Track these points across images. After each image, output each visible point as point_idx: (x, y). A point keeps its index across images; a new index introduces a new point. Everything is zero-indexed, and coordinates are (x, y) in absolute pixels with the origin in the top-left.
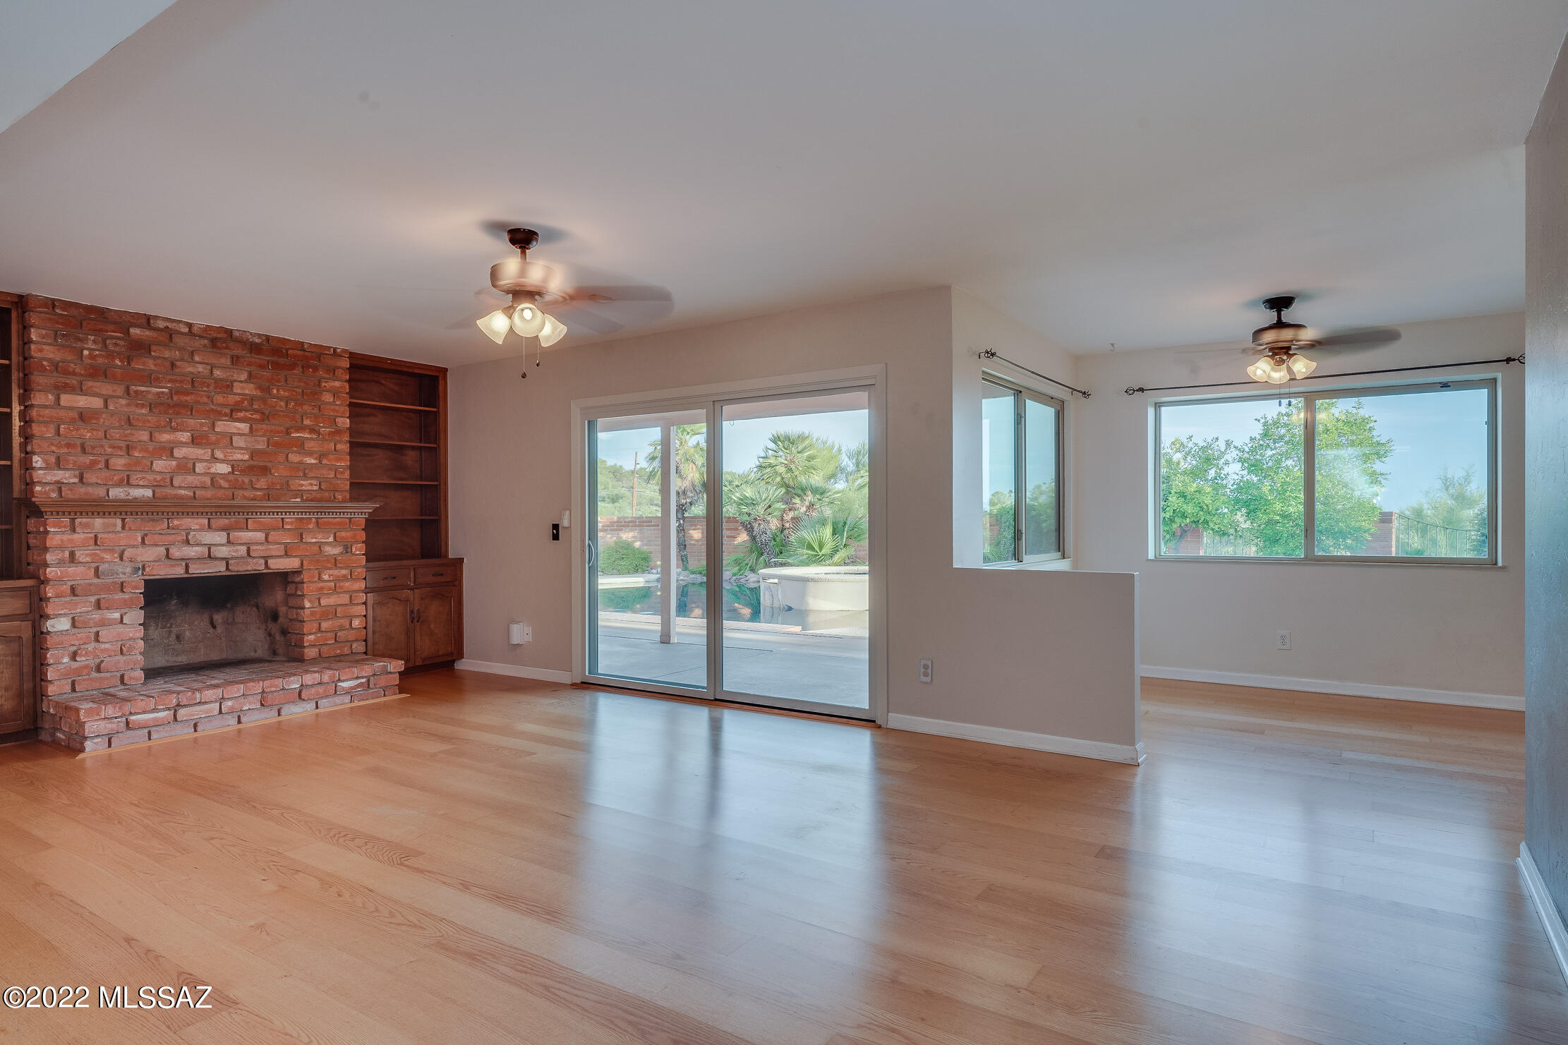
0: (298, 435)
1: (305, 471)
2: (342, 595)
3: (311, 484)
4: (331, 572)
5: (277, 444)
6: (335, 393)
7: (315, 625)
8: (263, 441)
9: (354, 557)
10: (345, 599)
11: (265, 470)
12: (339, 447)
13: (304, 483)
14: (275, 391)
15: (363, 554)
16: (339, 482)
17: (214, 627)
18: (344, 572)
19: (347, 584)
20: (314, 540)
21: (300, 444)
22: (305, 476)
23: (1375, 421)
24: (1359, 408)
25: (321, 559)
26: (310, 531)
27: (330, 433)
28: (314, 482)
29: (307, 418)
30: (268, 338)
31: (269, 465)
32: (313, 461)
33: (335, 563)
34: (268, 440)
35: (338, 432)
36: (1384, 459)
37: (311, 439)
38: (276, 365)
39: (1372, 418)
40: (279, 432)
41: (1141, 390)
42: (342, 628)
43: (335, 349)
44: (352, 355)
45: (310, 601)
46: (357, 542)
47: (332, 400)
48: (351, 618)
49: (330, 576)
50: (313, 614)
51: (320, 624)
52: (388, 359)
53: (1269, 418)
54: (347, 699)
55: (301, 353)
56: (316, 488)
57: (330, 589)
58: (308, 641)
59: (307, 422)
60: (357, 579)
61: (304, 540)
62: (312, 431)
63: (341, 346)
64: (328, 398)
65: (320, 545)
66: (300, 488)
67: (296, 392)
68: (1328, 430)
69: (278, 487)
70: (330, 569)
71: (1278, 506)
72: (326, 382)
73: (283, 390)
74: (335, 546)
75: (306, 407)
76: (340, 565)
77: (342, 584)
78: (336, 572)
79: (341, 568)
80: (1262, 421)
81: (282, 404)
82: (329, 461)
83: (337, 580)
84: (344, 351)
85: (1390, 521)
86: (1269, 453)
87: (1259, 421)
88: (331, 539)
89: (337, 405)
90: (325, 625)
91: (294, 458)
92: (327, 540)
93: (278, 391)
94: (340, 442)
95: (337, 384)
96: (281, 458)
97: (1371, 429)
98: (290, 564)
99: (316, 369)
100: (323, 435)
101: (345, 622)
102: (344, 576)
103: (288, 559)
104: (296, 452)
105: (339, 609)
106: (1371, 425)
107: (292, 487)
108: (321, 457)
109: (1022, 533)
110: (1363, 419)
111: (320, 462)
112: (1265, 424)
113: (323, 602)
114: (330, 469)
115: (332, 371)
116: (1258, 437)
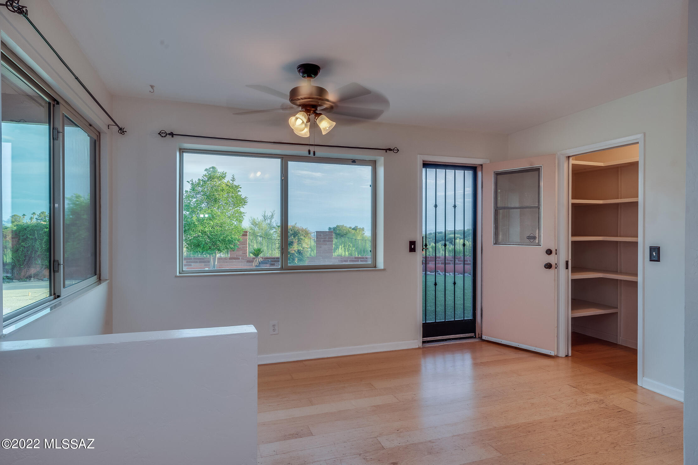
23: (241, 188)
24: (234, 181)
36: (244, 206)
39: (240, 186)
41: (172, 134)
53: (194, 181)
68: (223, 190)
71: (201, 228)
80: (191, 182)
85: (246, 235)
86: (194, 200)
87: (189, 182)
97: (239, 191)
106: (239, 189)
109: (59, 264)
110: (236, 186)
112: (192, 184)
116: (189, 190)
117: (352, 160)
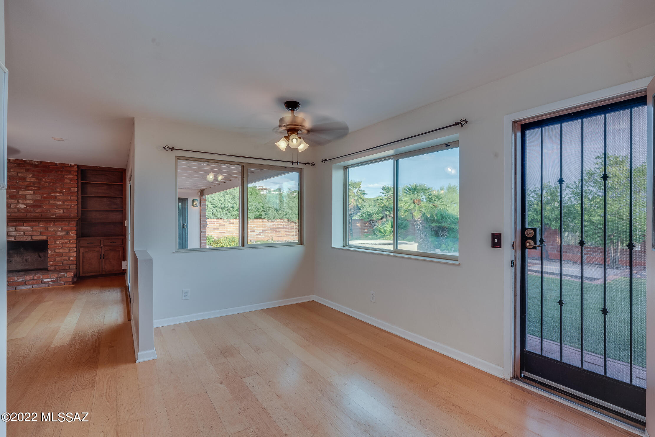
0: (54, 194)
1: (57, 206)
2: (65, 249)
3: (60, 211)
4: (60, 241)
5: (44, 198)
6: (71, 180)
7: (53, 259)
8: (39, 197)
9: (70, 236)
10: (67, 250)
11: (40, 206)
12: (72, 198)
13: (56, 210)
14: (44, 180)
15: (75, 235)
16: (72, 210)
17: (40, 257)
18: (66, 241)
19: (67, 245)
20: (53, 230)
21: (55, 198)
22: (57, 208)
25: (56, 236)
26: (51, 227)
27: (68, 193)
28: (61, 210)
29: (58, 188)
30: (41, 162)
31: (42, 204)
32: (61, 203)
33: (62, 237)
34: (41, 196)
35: (72, 193)
37: (60, 195)
38: (44, 171)
40: (46, 194)
42: (65, 260)
43: (71, 165)
44: (78, 166)
45: (51, 251)
46: (72, 231)
47: (69, 182)
48: (69, 257)
49: (59, 242)
50: (52, 255)
51: (55, 258)
52: (98, 167)
54: (47, 285)
55: (55, 166)
56: (62, 212)
57: (60, 247)
58: (50, 264)
59: (58, 190)
60: (72, 243)
61: (48, 230)
62: (60, 192)
63: (73, 164)
64: (67, 181)
65: (55, 232)
66: (55, 212)
67: (53, 180)
69: (45, 212)
70: (60, 240)
72: (67, 176)
73: (47, 179)
74: (62, 232)
75: (57, 185)
76: (64, 239)
77: (65, 245)
78: (62, 241)
79: (65, 240)
81: (47, 184)
82: (68, 203)
83: (62, 244)
84: (75, 165)
88: (60, 230)
89: (71, 183)
90: (57, 259)
91: (52, 202)
92: (58, 230)
93: (45, 180)
94: (73, 196)
95: (71, 176)
96: (47, 202)
98: (44, 238)
99: (62, 172)
100: (65, 194)
101: (67, 258)
102: (66, 242)
103: (41, 236)
104: (53, 200)
105: (64, 254)
107: (52, 212)
108: (64, 201)
111: (64, 203)
113: (56, 251)
114: (69, 206)
115: (69, 172)
117: (445, 144)
